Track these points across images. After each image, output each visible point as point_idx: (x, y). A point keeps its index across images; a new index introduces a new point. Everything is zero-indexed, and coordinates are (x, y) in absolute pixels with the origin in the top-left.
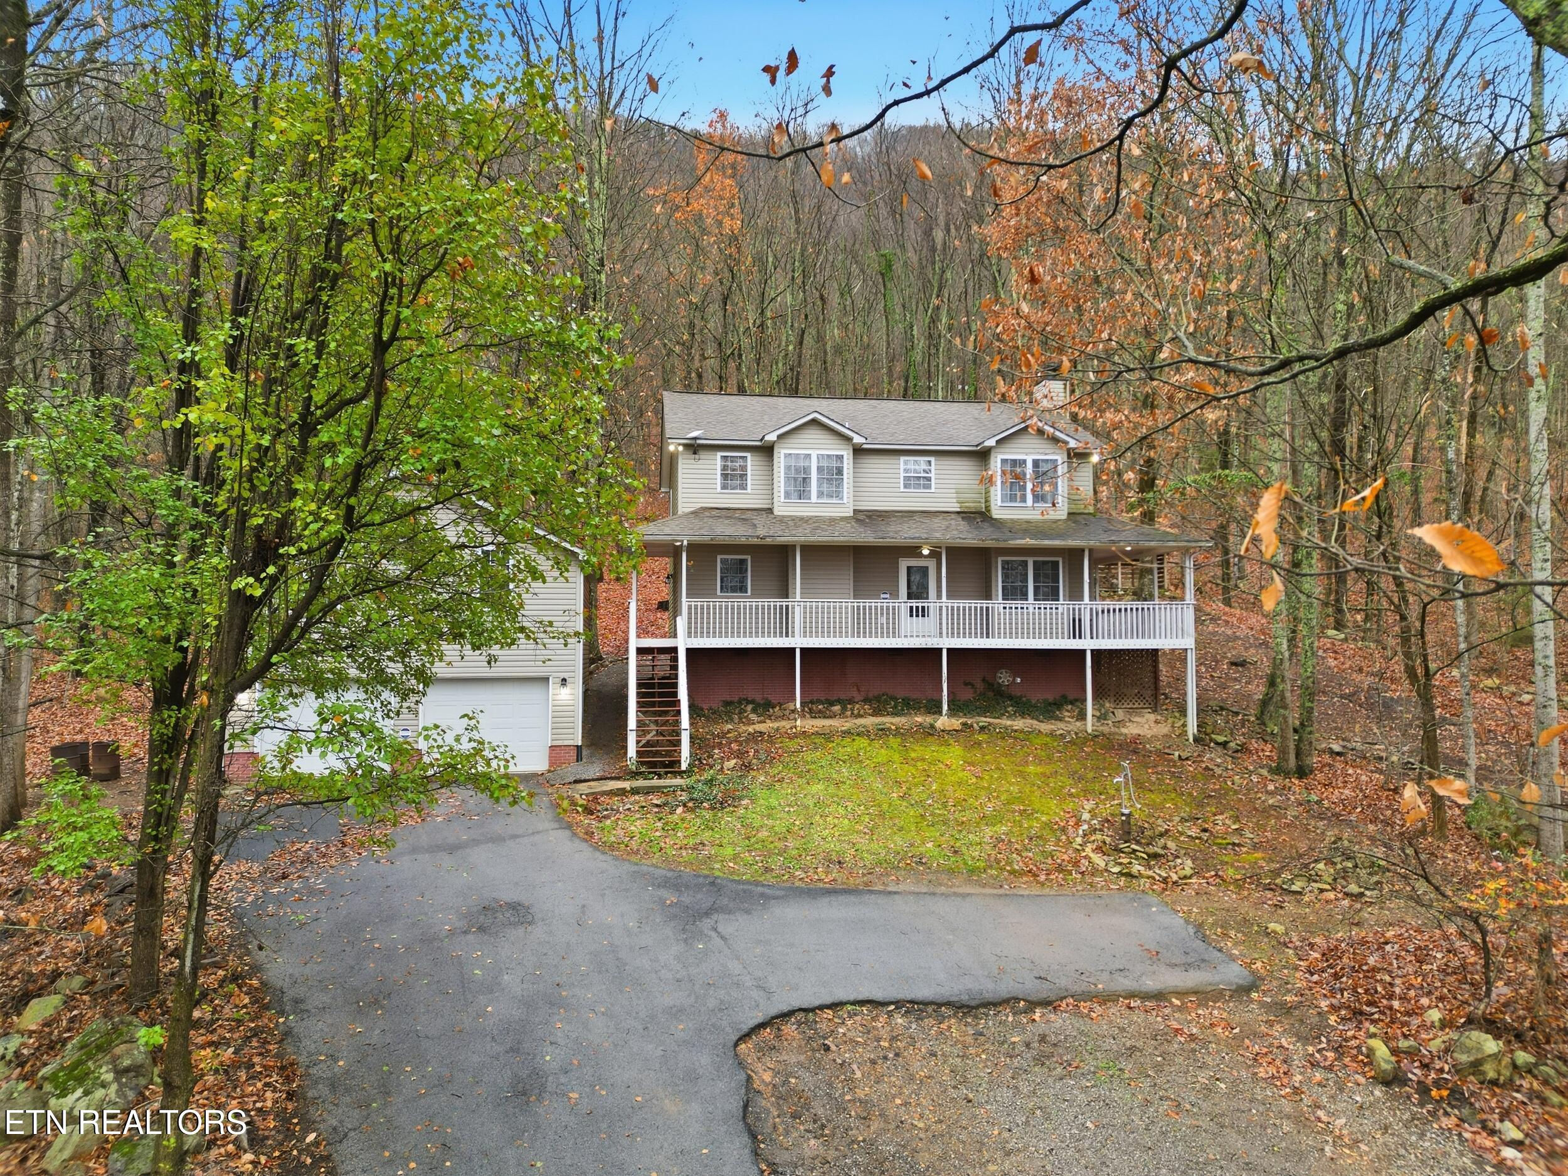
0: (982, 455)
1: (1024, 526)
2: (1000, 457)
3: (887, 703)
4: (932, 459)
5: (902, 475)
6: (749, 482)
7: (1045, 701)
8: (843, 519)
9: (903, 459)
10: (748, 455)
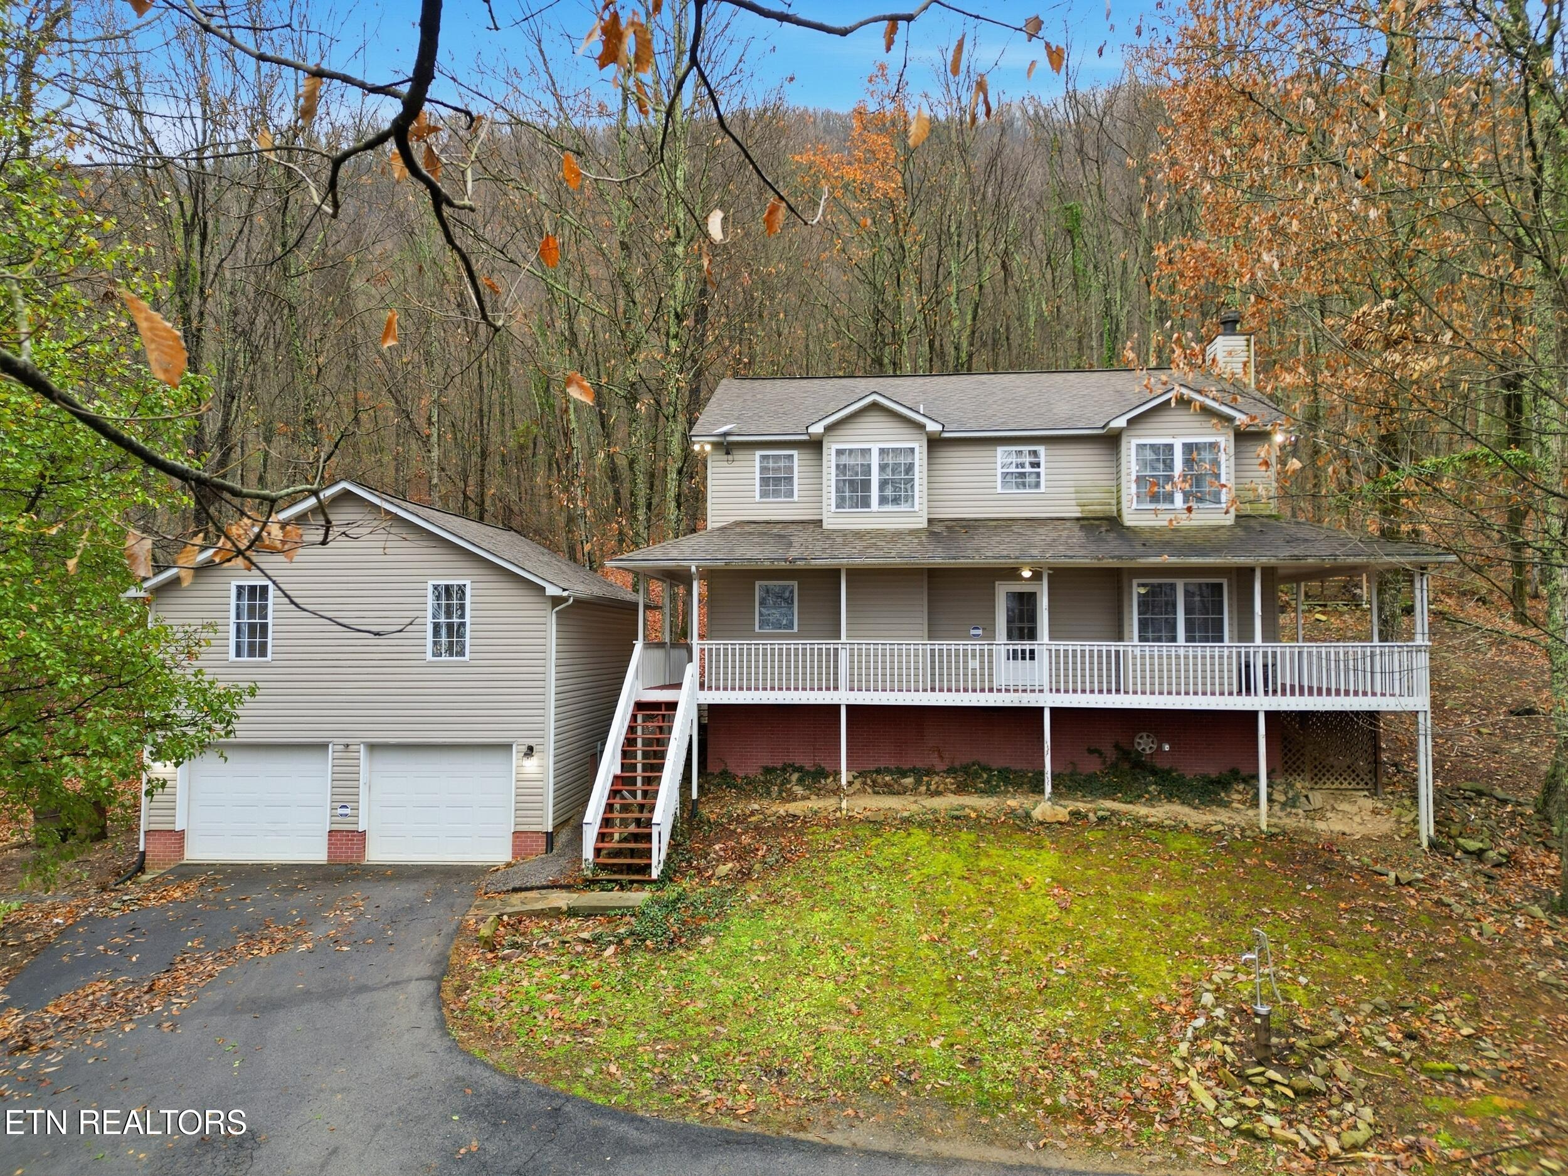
0: (1110, 441)
1: (1167, 537)
2: (1135, 442)
3: (976, 775)
4: (1041, 449)
5: (999, 471)
6: (796, 487)
7: (1204, 777)
8: (913, 532)
9: (1000, 450)
10: (795, 453)
